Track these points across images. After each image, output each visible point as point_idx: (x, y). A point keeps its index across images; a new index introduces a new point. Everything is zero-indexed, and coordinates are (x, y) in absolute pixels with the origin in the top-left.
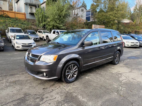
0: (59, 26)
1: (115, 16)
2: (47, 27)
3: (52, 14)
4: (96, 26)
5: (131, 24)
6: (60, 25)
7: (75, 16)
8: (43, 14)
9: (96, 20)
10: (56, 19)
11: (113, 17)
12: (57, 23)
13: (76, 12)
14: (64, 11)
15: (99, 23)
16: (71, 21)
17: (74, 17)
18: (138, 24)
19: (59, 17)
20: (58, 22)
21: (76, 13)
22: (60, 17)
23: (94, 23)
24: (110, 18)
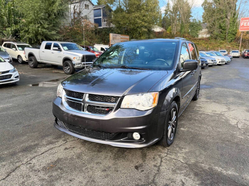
0: (49, 33)
1: (144, 19)
2: (23, 36)
3: (33, 8)
4: (116, 36)
5: (164, 33)
6: (50, 31)
7: (76, 16)
8: (9, 8)
9: (112, 25)
10: (42, 19)
11: (140, 21)
12: (44, 28)
13: (78, 8)
14: (57, 4)
15: (120, 32)
16: (70, 26)
17: (75, 18)
18: (175, 33)
19: (47, 15)
20: (46, 26)
21: (78, 11)
22: (50, 15)
23: (111, 30)
24: (136, 23)
